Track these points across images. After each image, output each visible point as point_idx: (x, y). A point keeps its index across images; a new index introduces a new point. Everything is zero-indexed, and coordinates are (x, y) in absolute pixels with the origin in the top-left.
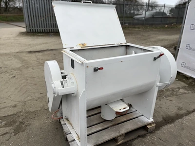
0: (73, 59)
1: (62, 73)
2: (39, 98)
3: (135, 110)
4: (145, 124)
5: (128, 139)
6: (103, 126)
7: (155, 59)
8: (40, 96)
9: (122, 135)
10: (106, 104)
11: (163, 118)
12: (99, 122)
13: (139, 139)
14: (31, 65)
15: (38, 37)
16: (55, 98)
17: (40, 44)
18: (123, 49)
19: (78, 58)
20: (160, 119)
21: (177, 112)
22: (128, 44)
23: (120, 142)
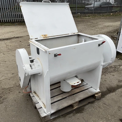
0: (38, 47)
1: (30, 58)
2: (11, 77)
3: (86, 84)
4: (94, 94)
5: (81, 105)
6: (62, 97)
7: (99, 45)
8: (12, 76)
9: (77, 102)
10: (64, 80)
11: (107, 89)
12: (59, 94)
13: (89, 105)
14: (2, 51)
15: (5, 27)
16: (25, 77)
17: (8, 33)
18: (76, 37)
19: (42, 47)
20: (105, 90)
21: (118, 84)
22: (80, 33)
23: (75, 108)
